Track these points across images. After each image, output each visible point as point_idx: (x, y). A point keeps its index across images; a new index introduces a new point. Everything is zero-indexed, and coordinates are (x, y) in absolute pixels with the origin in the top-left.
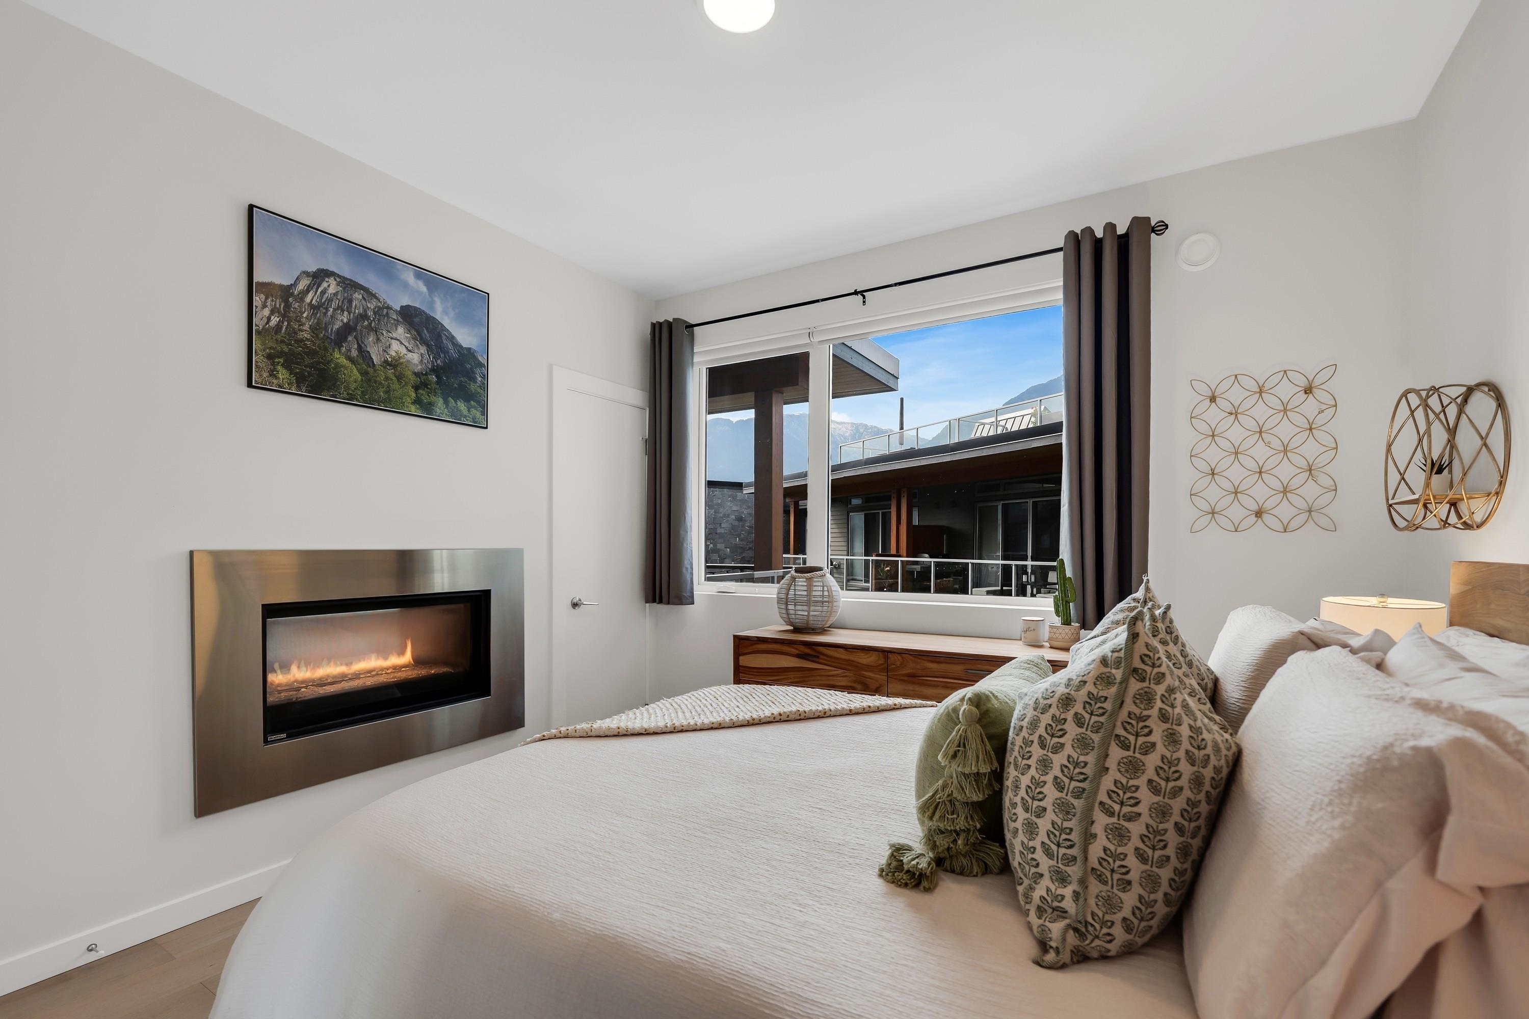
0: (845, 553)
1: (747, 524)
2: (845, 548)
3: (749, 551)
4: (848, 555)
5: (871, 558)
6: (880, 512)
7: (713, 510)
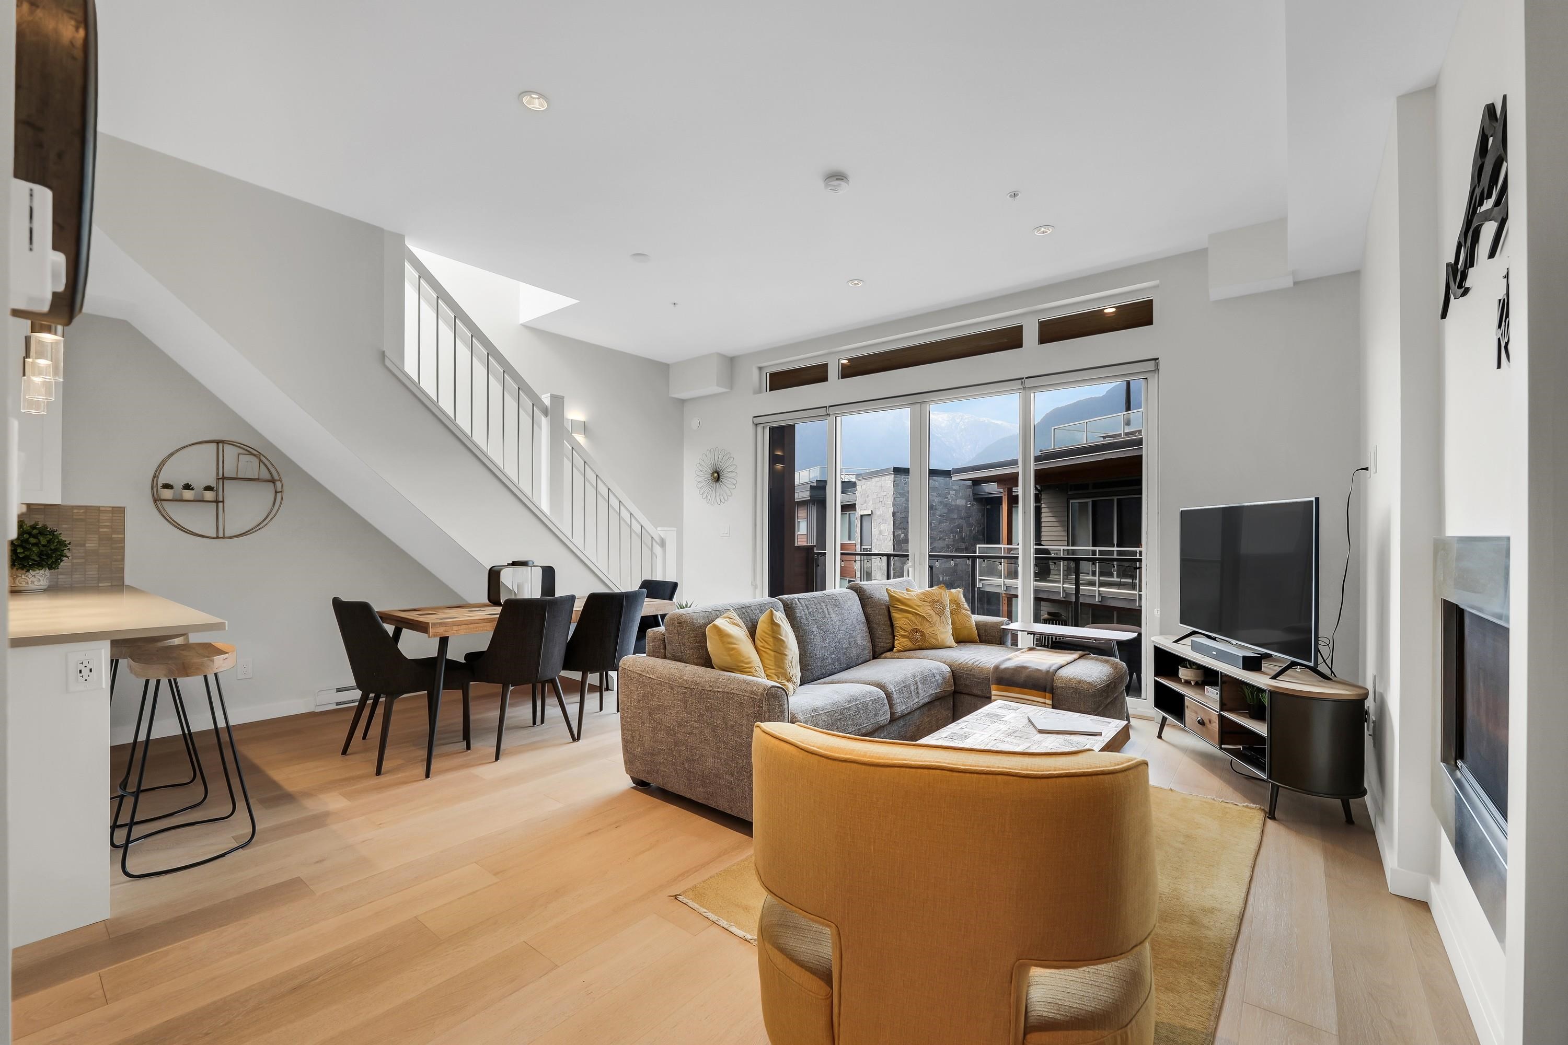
0: (1065, 543)
1: (938, 513)
2: (1065, 538)
3: (939, 541)
4: (1068, 545)
5: (1097, 549)
6: (1115, 498)
7: (904, 499)
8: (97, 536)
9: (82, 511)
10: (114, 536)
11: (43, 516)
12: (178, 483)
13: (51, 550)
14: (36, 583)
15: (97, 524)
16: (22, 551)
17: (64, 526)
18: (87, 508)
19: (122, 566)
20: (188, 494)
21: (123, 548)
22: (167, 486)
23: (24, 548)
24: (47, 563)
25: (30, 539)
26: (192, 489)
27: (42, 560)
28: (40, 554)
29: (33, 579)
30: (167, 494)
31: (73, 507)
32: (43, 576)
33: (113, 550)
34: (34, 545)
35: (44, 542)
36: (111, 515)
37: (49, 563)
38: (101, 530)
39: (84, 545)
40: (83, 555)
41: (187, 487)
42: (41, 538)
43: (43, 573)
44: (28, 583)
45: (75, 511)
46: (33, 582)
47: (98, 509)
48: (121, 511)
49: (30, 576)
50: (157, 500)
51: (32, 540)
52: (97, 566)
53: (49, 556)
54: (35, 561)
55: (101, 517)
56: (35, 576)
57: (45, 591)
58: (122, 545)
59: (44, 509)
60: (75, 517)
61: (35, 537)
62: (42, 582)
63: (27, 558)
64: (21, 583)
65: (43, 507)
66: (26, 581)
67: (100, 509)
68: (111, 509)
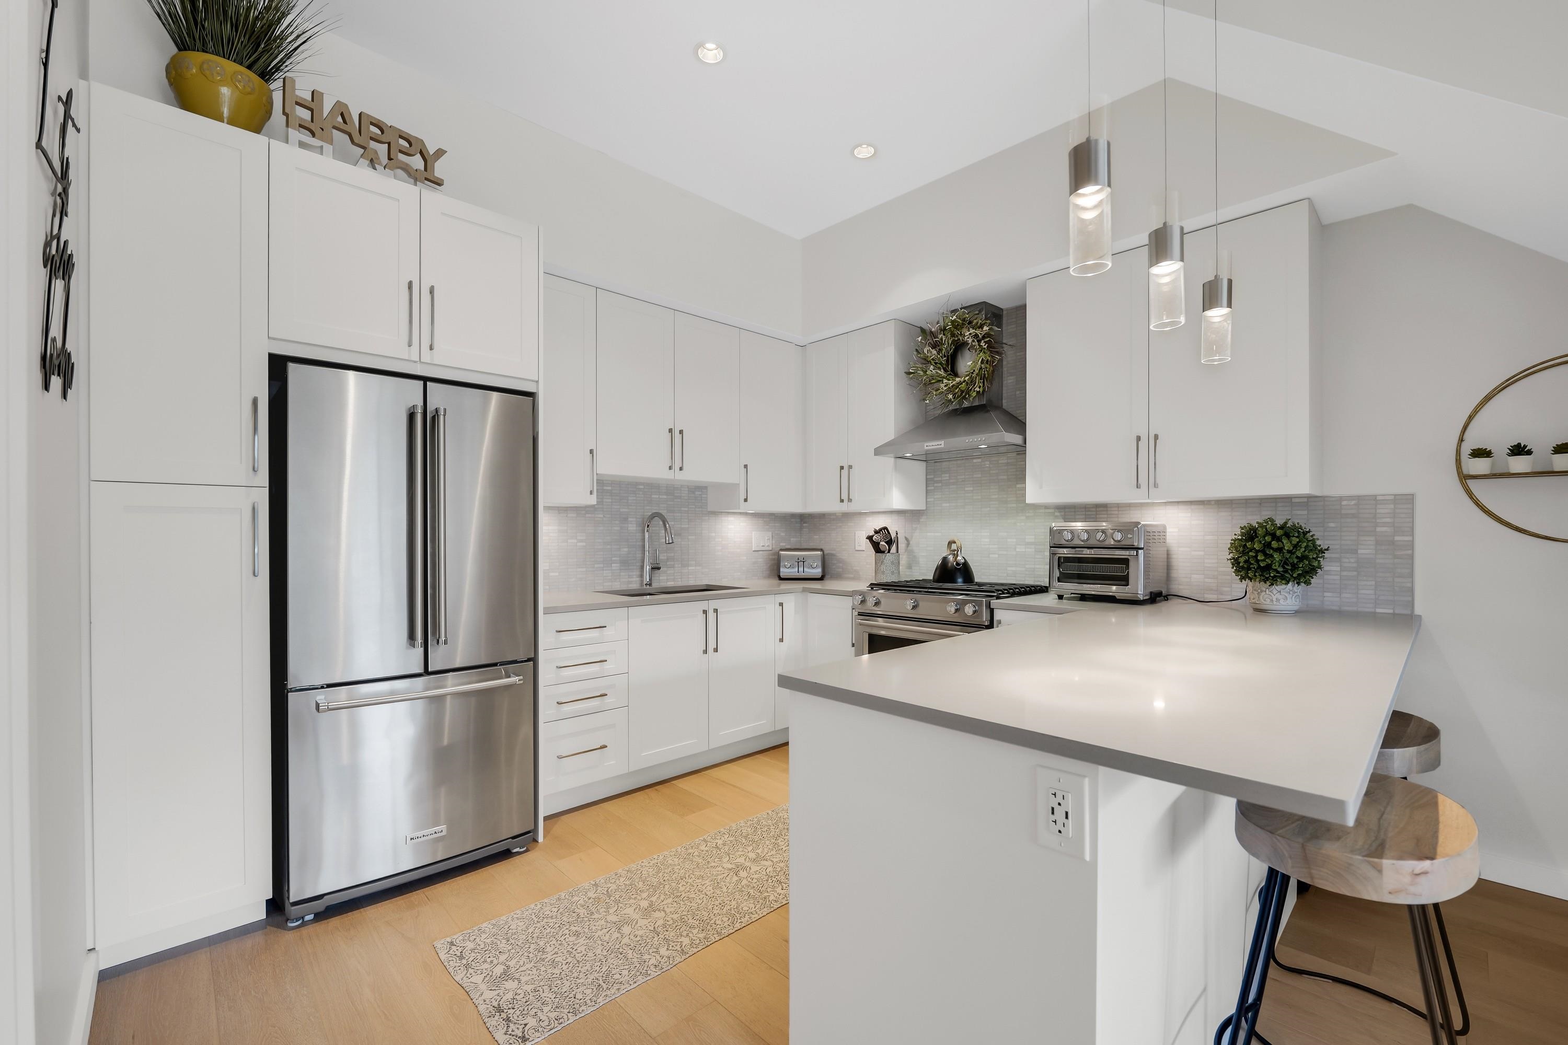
8: (1373, 538)
9: (1353, 502)
10: (1397, 538)
11: (1305, 512)
12: (1500, 444)
13: (1297, 557)
14: (1282, 601)
15: (1374, 520)
16: (1263, 558)
17: (1332, 525)
18: (1359, 498)
19: (1409, 585)
20: (1519, 464)
21: (1412, 557)
22: (1480, 453)
23: (1265, 555)
24: (1292, 576)
25: (1273, 542)
26: (1529, 453)
27: (1286, 571)
28: (1284, 563)
29: (1278, 595)
30: (1480, 466)
31: (1341, 499)
32: (1291, 592)
33: (1396, 561)
34: (1276, 550)
35: (1288, 546)
36: (1392, 506)
37: (1294, 576)
38: (1379, 529)
39: (1355, 552)
40: (1355, 565)
41: (1519, 450)
42: (1285, 541)
43: (1291, 588)
44: (1272, 601)
45: (1344, 503)
46: (1278, 600)
47: (1374, 499)
48: (1409, 500)
49: (1275, 592)
50: (1464, 478)
51: (1275, 544)
52: (1373, 583)
53: (1294, 567)
54: (1278, 572)
55: (1378, 511)
56: (1280, 592)
57: (1297, 613)
58: (1410, 552)
59: (1308, 502)
60: (1343, 512)
61: (1279, 539)
62: (1289, 601)
63: (1268, 567)
64: (1265, 600)
65: (1305, 500)
66: (1271, 598)
67: (1378, 499)
68: (1392, 497)
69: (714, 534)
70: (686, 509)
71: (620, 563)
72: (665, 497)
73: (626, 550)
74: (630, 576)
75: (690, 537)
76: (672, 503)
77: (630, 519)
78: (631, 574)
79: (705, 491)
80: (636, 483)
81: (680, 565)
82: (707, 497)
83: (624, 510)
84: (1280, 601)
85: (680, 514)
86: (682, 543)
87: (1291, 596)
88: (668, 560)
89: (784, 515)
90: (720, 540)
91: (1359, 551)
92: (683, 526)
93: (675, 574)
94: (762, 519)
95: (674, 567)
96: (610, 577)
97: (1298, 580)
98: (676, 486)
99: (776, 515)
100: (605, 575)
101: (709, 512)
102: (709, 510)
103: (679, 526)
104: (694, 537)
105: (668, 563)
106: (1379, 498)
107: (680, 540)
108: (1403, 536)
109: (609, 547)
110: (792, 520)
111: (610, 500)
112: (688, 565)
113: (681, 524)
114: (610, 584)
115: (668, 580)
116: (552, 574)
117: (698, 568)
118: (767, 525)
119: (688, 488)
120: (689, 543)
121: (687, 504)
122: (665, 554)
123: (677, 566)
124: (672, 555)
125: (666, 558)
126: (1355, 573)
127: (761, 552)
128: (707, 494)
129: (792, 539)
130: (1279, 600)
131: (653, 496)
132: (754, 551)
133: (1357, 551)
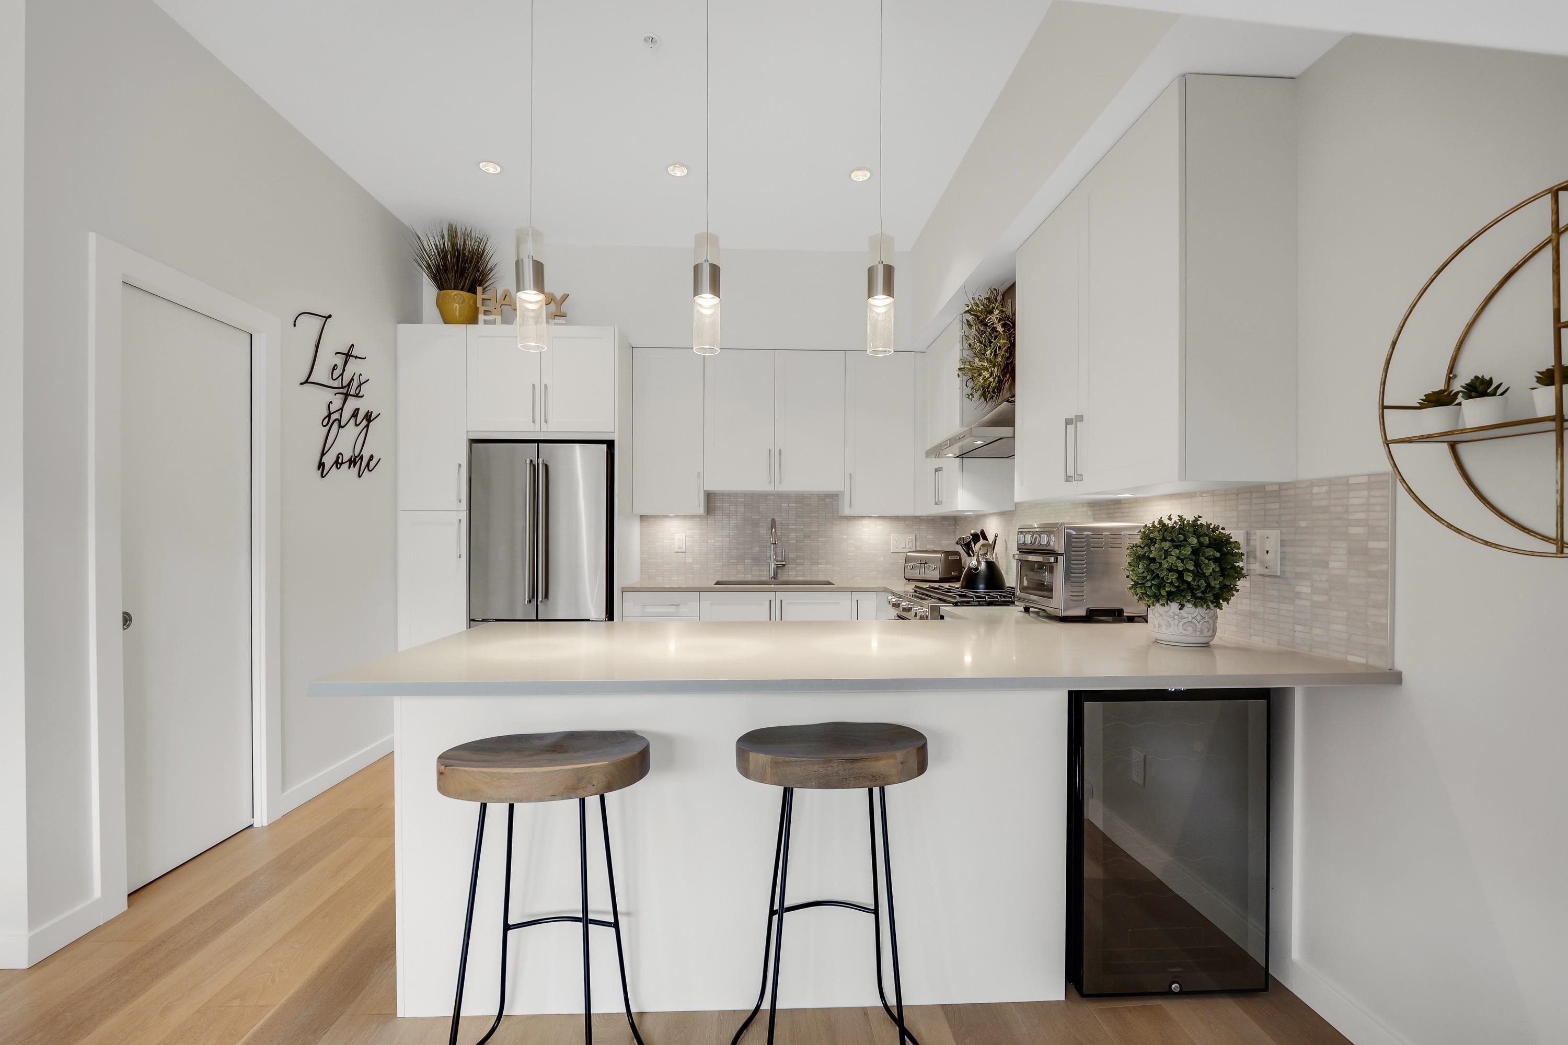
8: (1344, 544)
9: (1324, 489)
10: (1372, 545)
11: (1277, 506)
14: (1164, 628)
15: (1346, 516)
18: (1331, 482)
20: (1481, 412)
31: (1312, 484)
33: (1371, 579)
36: (1365, 494)
38: (1351, 530)
39: (1325, 565)
40: (1326, 585)
45: (1315, 490)
47: (1346, 483)
48: (1384, 482)
50: (1387, 440)
52: (1345, 614)
55: (1351, 501)
59: (1280, 490)
60: (1315, 503)
65: (1277, 487)
67: (1350, 482)
68: (1365, 479)
69: (845, 537)
70: (817, 515)
71: (752, 559)
72: (794, 505)
73: (757, 549)
74: (760, 571)
75: (819, 539)
76: (802, 510)
77: (761, 524)
78: (762, 568)
79: (836, 498)
80: (767, 494)
81: (809, 563)
82: (838, 504)
83: (756, 517)
84: (1162, 628)
85: (809, 519)
86: (812, 544)
87: (1176, 622)
88: (797, 558)
89: (932, 518)
90: (854, 541)
91: (1332, 565)
92: (812, 530)
93: (804, 571)
94: (903, 522)
95: (803, 565)
96: (743, 571)
97: (1199, 601)
98: (805, 495)
99: (922, 518)
100: (738, 568)
101: (841, 516)
102: (840, 515)
103: (809, 529)
104: (823, 539)
105: (797, 561)
106: (1352, 481)
107: (809, 542)
108: (1378, 540)
109: (742, 546)
110: (943, 523)
111: (743, 509)
112: (818, 564)
113: (811, 528)
114: (743, 576)
115: (797, 576)
116: (694, 566)
117: (827, 566)
118: (909, 528)
119: (818, 496)
120: (819, 544)
121: (816, 510)
122: (795, 553)
123: (806, 563)
124: (802, 554)
125: (795, 556)
126: (1325, 598)
127: (902, 554)
128: (838, 501)
129: (943, 542)
130: (1161, 626)
131: (783, 505)
132: (892, 552)
133: (1328, 564)
